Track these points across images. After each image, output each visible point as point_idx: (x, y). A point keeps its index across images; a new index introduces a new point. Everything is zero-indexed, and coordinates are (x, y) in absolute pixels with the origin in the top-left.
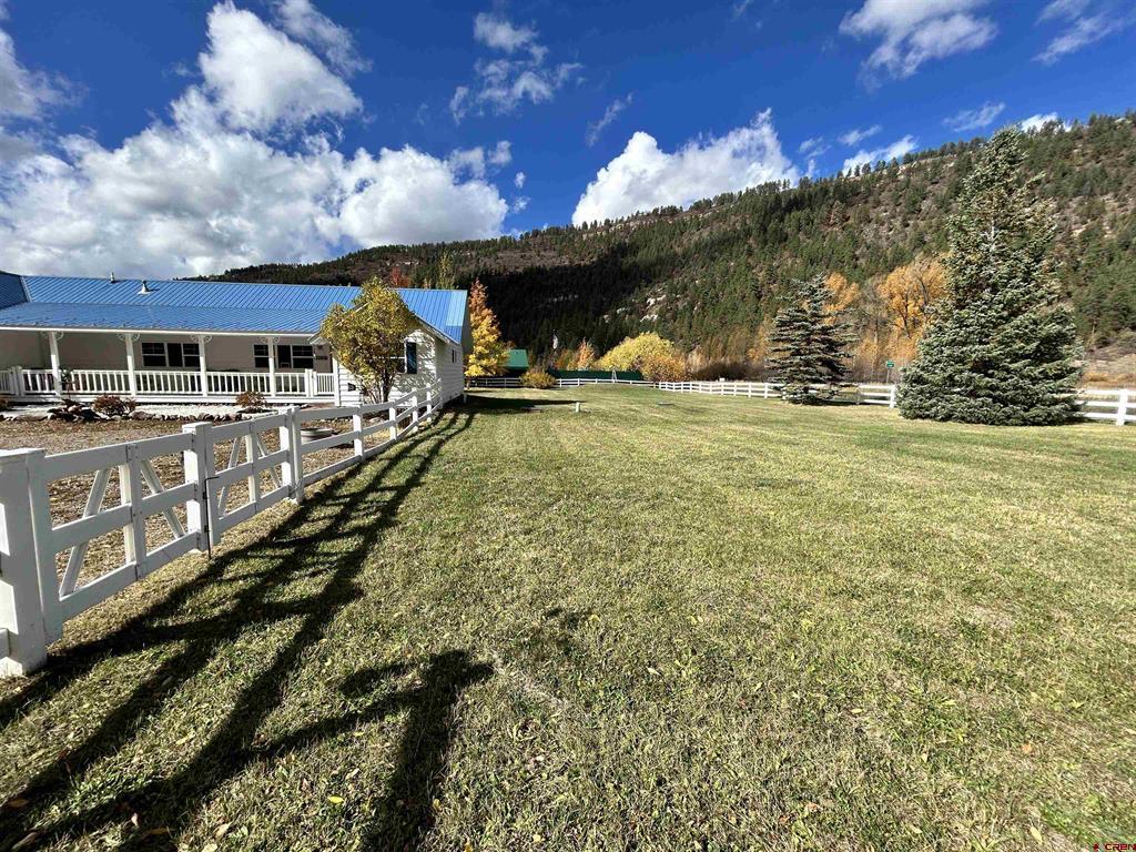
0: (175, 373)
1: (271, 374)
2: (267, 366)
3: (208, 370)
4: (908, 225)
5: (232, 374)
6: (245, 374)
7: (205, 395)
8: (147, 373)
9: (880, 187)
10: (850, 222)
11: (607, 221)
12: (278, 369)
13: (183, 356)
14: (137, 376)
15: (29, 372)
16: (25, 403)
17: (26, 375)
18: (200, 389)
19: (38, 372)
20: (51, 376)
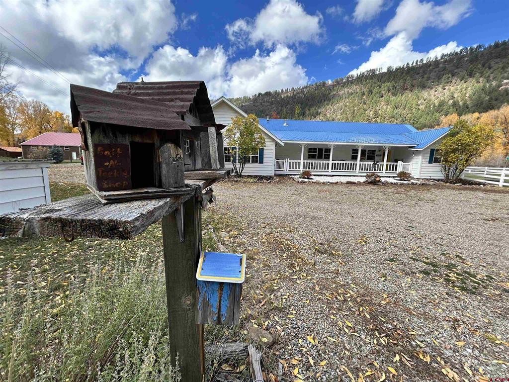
0: (319, 162)
1: (358, 162)
3: (333, 160)
4: (445, 89)
5: (342, 162)
6: (347, 162)
7: (330, 171)
8: (308, 161)
9: (430, 70)
11: (293, 89)
12: (361, 161)
13: (324, 154)
14: (304, 163)
15: (292, 161)
16: (289, 175)
17: (290, 163)
18: (328, 169)
19: (295, 161)
20: (300, 163)
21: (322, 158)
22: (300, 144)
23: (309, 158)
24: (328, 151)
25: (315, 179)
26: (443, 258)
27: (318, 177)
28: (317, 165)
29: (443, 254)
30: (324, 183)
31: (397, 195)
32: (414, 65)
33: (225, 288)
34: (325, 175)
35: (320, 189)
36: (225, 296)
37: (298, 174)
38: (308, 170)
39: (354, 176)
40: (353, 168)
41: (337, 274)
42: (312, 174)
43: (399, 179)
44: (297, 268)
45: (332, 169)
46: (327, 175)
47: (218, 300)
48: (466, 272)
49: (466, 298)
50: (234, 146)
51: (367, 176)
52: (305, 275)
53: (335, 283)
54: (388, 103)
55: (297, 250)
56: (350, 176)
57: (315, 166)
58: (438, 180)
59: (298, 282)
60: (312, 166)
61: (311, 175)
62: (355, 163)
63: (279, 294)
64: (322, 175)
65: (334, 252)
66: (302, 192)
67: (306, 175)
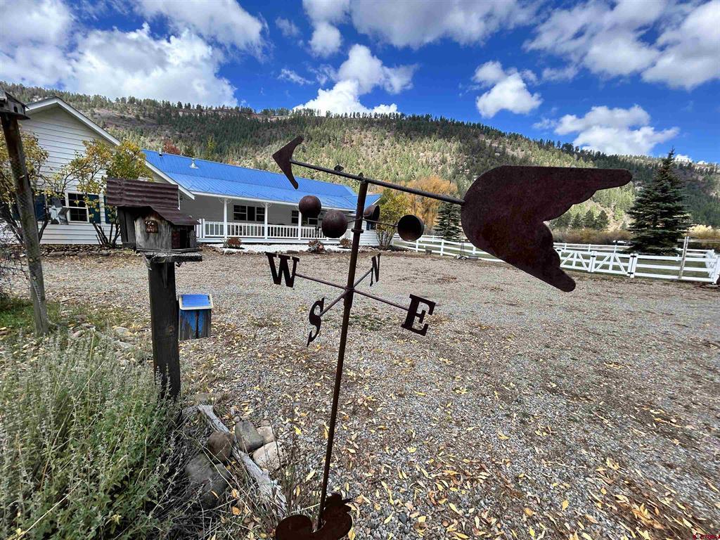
0: (250, 225)
1: (299, 227)
2: (297, 223)
3: (268, 224)
4: (379, 151)
5: (281, 226)
6: (287, 227)
7: (266, 238)
8: (235, 224)
10: (354, 143)
12: (302, 225)
13: (256, 214)
14: (229, 226)
15: (210, 223)
16: (206, 243)
17: (207, 226)
18: (263, 235)
19: (215, 223)
20: (222, 226)
21: (254, 220)
22: (221, 198)
23: (235, 219)
24: (261, 210)
25: (247, 248)
26: (364, 311)
27: (250, 246)
28: (248, 230)
29: (364, 309)
30: (259, 253)
31: (339, 264)
32: (352, 117)
33: (201, 313)
34: (260, 244)
35: (254, 261)
36: (201, 318)
37: (221, 241)
38: (235, 236)
39: (296, 244)
40: (294, 234)
41: (278, 340)
42: (242, 241)
43: (342, 246)
44: (237, 344)
45: (269, 235)
46: (262, 244)
47: (196, 321)
48: (376, 318)
49: (372, 334)
50: (95, 192)
51: (310, 244)
52: (245, 348)
53: (276, 347)
54: (329, 155)
55: (234, 329)
56: (291, 244)
57: (245, 231)
58: (375, 247)
59: (239, 355)
60: (241, 230)
61: (241, 243)
62: (296, 227)
63: (220, 368)
64: (255, 244)
65: (274, 324)
66: (230, 267)
67: (234, 243)
